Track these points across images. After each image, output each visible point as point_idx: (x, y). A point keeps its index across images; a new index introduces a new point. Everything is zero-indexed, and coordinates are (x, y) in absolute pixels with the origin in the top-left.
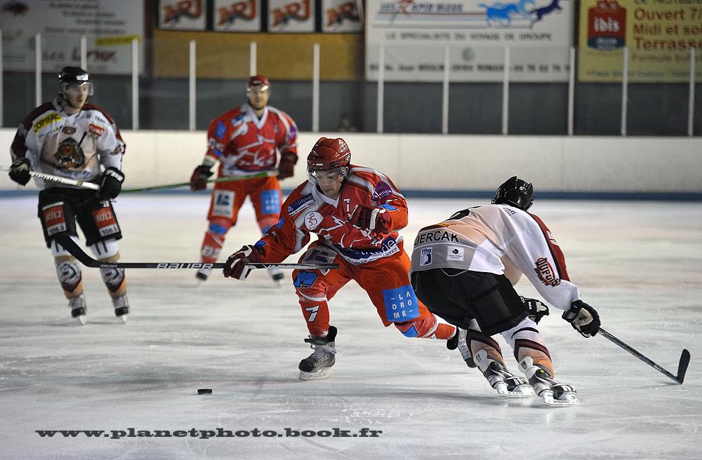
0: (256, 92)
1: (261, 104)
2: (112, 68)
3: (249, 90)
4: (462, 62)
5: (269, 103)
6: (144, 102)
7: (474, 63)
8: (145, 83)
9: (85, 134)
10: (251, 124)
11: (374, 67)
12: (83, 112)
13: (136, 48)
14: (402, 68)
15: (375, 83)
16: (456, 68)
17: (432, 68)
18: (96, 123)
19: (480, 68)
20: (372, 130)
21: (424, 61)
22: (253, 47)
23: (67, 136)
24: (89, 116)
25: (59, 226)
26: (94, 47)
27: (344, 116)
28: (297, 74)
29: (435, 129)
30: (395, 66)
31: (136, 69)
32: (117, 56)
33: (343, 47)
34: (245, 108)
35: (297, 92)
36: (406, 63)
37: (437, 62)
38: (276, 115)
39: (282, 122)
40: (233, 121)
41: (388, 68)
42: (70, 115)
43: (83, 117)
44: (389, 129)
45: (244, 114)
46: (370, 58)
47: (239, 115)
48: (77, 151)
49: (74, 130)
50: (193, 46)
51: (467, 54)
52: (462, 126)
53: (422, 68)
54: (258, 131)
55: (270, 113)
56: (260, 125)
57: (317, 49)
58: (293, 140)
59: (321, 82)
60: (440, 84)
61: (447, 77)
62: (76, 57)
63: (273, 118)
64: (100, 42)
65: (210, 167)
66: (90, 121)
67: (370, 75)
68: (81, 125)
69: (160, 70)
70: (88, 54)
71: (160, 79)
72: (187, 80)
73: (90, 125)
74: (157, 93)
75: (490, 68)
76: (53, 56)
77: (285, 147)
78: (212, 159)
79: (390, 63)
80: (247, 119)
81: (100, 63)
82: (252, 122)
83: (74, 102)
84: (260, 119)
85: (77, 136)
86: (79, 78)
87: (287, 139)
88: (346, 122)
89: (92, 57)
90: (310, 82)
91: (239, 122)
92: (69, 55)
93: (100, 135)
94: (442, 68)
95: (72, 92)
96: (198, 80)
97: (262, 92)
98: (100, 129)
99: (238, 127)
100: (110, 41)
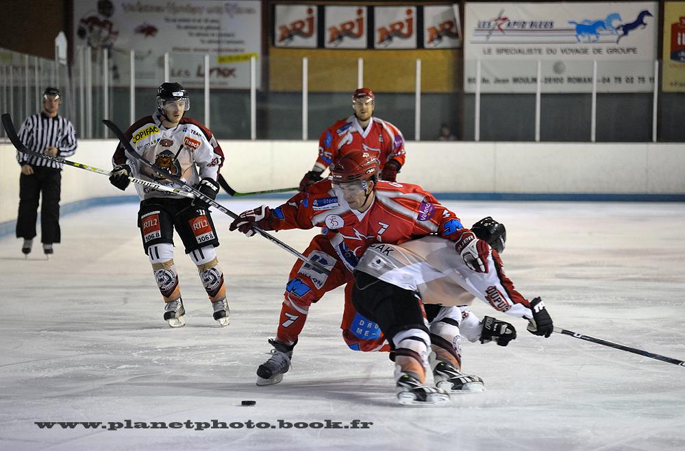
0: (361, 104)
1: (366, 115)
2: (232, 83)
3: (354, 102)
4: (553, 75)
6: (261, 114)
7: (565, 76)
8: (261, 96)
9: (182, 146)
10: (356, 134)
11: (472, 80)
12: (180, 125)
13: (255, 65)
14: (497, 81)
15: (473, 95)
16: (548, 80)
17: (526, 80)
18: (192, 136)
19: (570, 80)
20: (471, 139)
21: (518, 75)
22: (361, 62)
23: (165, 149)
24: (185, 130)
25: (154, 233)
26: (216, 65)
27: (444, 125)
28: (400, 87)
29: (528, 137)
30: (492, 80)
31: (254, 84)
32: (236, 73)
33: (444, 61)
34: (351, 119)
35: (401, 103)
36: (501, 77)
37: (530, 76)
38: (381, 125)
39: (386, 131)
40: (338, 131)
41: (484, 81)
42: (167, 129)
43: (179, 130)
44: (485, 138)
45: (350, 124)
46: (468, 73)
47: (344, 125)
48: (174, 163)
49: (171, 143)
50: (305, 62)
51: (557, 67)
52: (552, 134)
53: (515, 80)
54: (363, 141)
55: (374, 122)
56: (365, 134)
57: (419, 63)
58: (400, 147)
59: (422, 94)
60: (534, 95)
61: (539, 88)
62: (200, 74)
63: (377, 128)
64: (222, 60)
66: (186, 134)
67: (468, 88)
68: (177, 138)
69: (276, 85)
70: (211, 71)
71: (276, 93)
72: (301, 94)
73: (186, 138)
74: (272, 106)
75: (579, 80)
76: (179, 74)
77: (392, 155)
78: (322, 166)
79: (487, 77)
80: (352, 129)
81: (222, 79)
82: (358, 132)
83: (171, 117)
84: (364, 129)
85: (174, 149)
86: (175, 94)
87: (393, 148)
88: (446, 131)
89: (215, 73)
90: (413, 94)
91: (345, 131)
92: (194, 72)
93: (195, 148)
94: (535, 80)
95: (169, 108)
96: (310, 93)
97: (367, 104)
98: (195, 142)
99: (343, 136)
100: (231, 59)
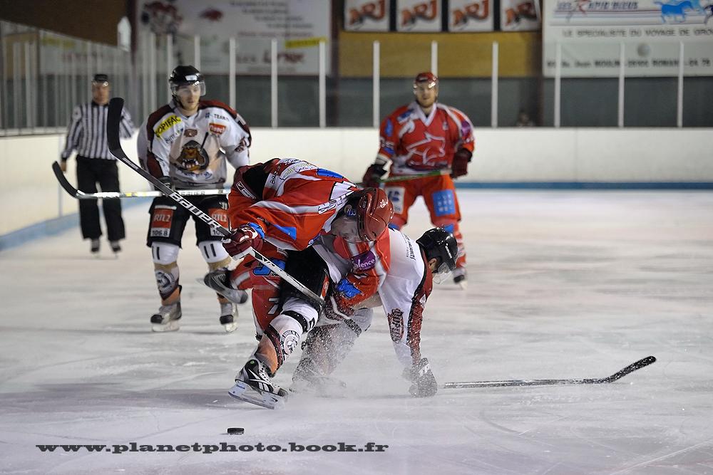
0: (422, 89)
1: (428, 101)
2: (301, 69)
3: (415, 87)
4: (636, 57)
5: (437, 99)
6: (331, 101)
7: (649, 59)
8: (331, 82)
9: (207, 134)
10: (418, 122)
11: (551, 64)
12: (201, 111)
13: (323, 50)
14: (579, 64)
15: (552, 80)
16: (632, 63)
17: (608, 63)
18: (216, 121)
19: (655, 62)
20: (550, 124)
21: (600, 57)
22: (434, 47)
23: (189, 139)
24: (207, 115)
25: (163, 230)
26: (284, 50)
27: (522, 111)
28: (475, 71)
29: (611, 123)
30: (572, 63)
31: (323, 70)
32: (305, 58)
33: (521, 46)
34: (413, 105)
35: (476, 88)
36: (582, 60)
37: (612, 58)
38: (445, 111)
39: (451, 119)
40: (399, 118)
41: (565, 64)
43: (202, 117)
44: (567, 123)
45: (412, 111)
46: (547, 55)
47: (404, 111)
48: (201, 153)
49: (195, 132)
50: (377, 47)
51: (642, 50)
52: (637, 119)
53: (597, 63)
54: (426, 129)
55: (437, 108)
56: (428, 122)
57: (495, 47)
58: (468, 134)
59: (500, 79)
60: (616, 79)
61: (622, 72)
62: (267, 60)
64: (289, 44)
65: (384, 165)
66: (209, 120)
67: (547, 72)
68: (200, 126)
69: (346, 70)
70: (279, 56)
71: (346, 79)
72: (370, 80)
73: (210, 124)
74: (343, 92)
75: (664, 63)
76: (245, 60)
77: (459, 143)
78: (384, 157)
79: (567, 60)
80: (414, 116)
81: (289, 65)
82: (419, 120)
84: (427, 116)
85: (199, 138)
86: (188, 78)
87: (461, 135)
88: (525, 117)
89: (282, 59)
90: (489, 79)
91: (406, 119)
92: (260, 57)
93: (221, 133)
94: (618, 63)
95: (182, 93)
96: (382, 79)
97: (429, 89)
98: (221, 127)
99: (404, 124)
100: (299, 44)
